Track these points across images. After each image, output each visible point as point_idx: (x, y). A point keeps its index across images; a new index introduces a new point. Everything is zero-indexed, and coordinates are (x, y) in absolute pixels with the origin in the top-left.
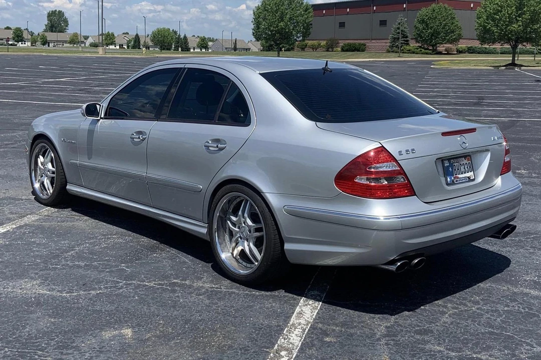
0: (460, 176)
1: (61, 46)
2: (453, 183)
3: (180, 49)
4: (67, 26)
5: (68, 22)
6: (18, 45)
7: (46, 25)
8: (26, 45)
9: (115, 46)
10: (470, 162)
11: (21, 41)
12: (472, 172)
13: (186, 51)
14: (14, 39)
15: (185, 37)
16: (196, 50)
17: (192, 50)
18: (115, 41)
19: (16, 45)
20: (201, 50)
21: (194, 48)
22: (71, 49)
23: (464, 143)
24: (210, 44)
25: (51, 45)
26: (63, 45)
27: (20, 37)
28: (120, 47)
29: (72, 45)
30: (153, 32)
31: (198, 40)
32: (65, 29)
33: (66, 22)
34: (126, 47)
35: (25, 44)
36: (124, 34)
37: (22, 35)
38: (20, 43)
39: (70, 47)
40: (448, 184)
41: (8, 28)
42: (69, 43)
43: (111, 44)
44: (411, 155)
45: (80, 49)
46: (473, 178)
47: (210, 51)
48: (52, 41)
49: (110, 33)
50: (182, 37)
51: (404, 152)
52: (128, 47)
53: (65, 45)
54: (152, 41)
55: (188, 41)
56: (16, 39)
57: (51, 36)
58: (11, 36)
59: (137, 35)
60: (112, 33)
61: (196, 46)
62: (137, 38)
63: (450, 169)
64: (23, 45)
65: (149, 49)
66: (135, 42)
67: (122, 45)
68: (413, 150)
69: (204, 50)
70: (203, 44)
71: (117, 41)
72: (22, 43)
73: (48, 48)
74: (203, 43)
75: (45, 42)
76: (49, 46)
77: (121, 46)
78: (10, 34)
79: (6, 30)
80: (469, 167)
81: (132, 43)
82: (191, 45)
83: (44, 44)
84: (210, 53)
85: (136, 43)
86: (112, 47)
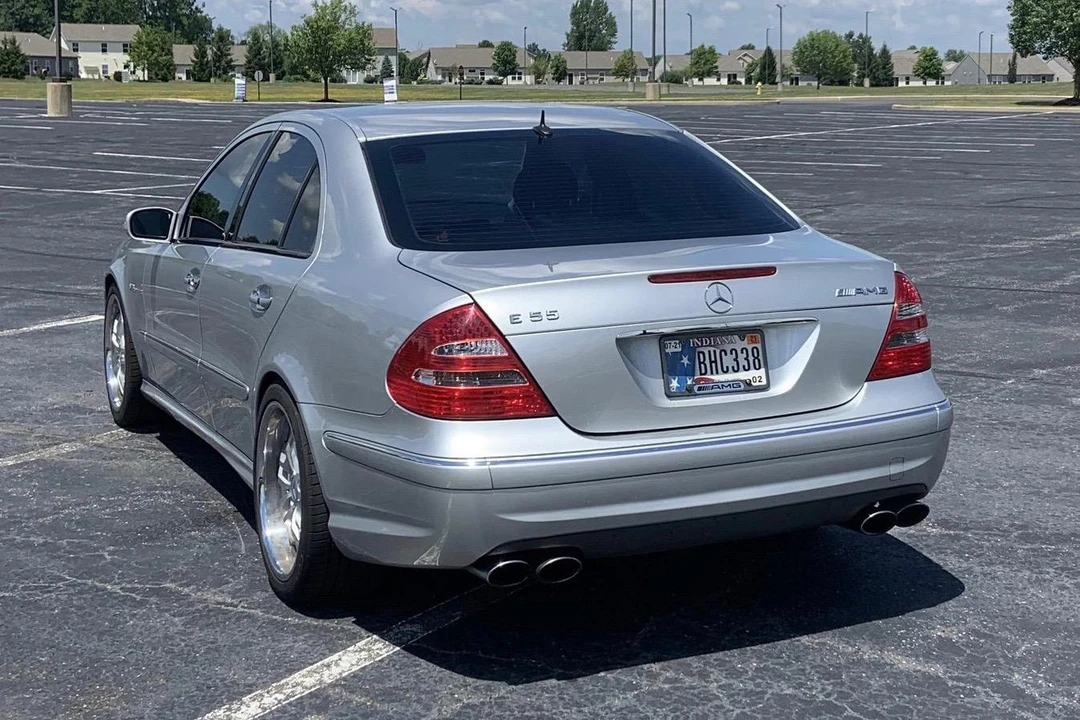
0: (716, 378)
1: (597, 82)
2: (689, 392)
3: (867, 82)
4: (613, 35)
5: (615, 24)
6: (505, 83)
7: (568, 35)
8: (521, 82)
9: (719, 80)
10: (759, 346)
11: (510, 74)
12: (763, 370)
13: (886, 86)
14: (495, 68)
15: (885, 52)
16: (912, 84)
17: (902, 84)
18: (716, 67)
19: (500, 82)
20: (925, 83)
21: (908, 78)
22: (619, 89)
23: (720, 299)
24: (949, 67)
25: (576, 80)
26: (602, 79)
27: (510, 63)
28: (729, 80)
29: (620, 80)
30: (799, 43)
31: (916, 58)
32: (610, 42)
33: (611, 25)
34: (743, 81)
35: (520, 78)
36: (743, 48)
37: (514, 59)
38: (510, 77)
39: (615, 85)
40: (670, 395)
41: (486, 44)
42: (613, 74)
43: (709, 74)
44: (545, 324)
45: (630, 89)
46: (764, 382)
47: (947, 83)
48: (578, 71)
49: (707, 47)
50: (877, 51)
51: (525, 318)
52: (749, 81)
53: (608, 79)
54: (798, 63)
55: (893, 61)
56: (501, 68)
57: (575, 60)
58: (490, 62)
59: (769, 50)
60: (710, 48)
61: (910, 72)
62: (768, 58)
63: (685, 361)
64: (516, 82)
65: (797, 84)
66: (763, 68)
67: (735, 76)
68: (553, 313)
69: (931, 83)
70: (929, 68)
71: (722, 66)
72: (514, 78)
73: (570, 88)
74: (927, 64)
75: (562, 74)
76: (571, 82)
77: (732, 78)
78: (488, 58)
79: (482, 49)
80: (751, 358)
81: (758, 70)
82: (898, 70)
83: (559, 80)
84: (949, 90)
85: (766, 69)
86: (710, 81)
